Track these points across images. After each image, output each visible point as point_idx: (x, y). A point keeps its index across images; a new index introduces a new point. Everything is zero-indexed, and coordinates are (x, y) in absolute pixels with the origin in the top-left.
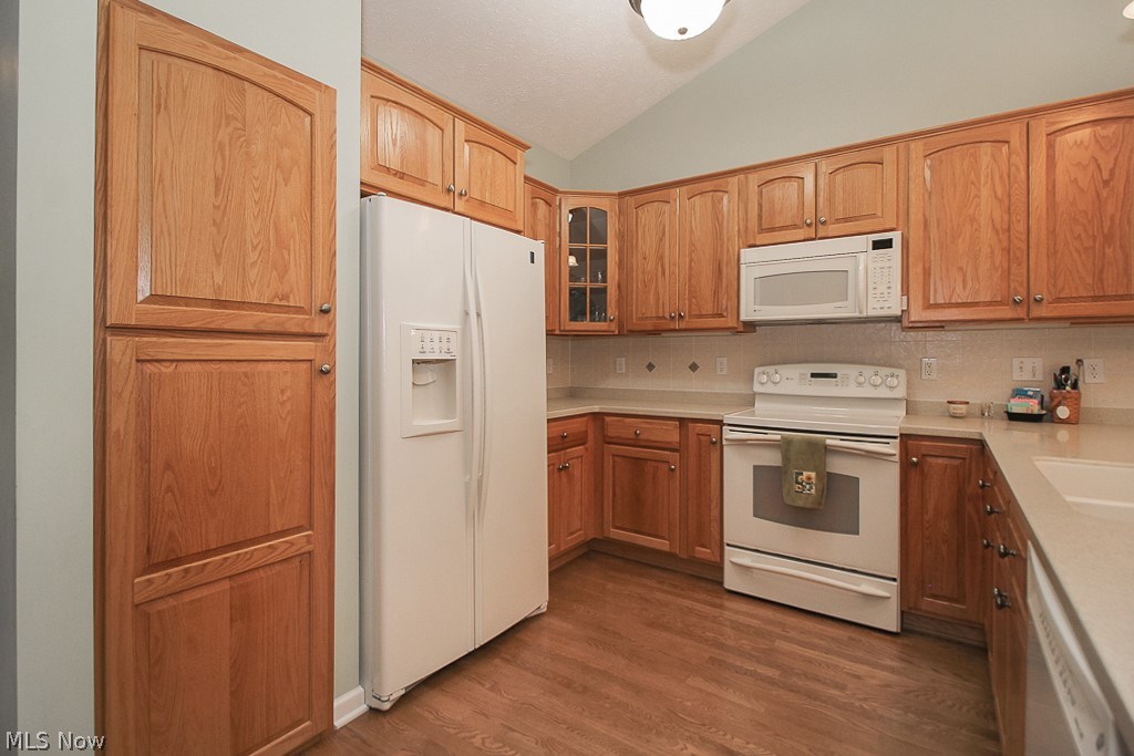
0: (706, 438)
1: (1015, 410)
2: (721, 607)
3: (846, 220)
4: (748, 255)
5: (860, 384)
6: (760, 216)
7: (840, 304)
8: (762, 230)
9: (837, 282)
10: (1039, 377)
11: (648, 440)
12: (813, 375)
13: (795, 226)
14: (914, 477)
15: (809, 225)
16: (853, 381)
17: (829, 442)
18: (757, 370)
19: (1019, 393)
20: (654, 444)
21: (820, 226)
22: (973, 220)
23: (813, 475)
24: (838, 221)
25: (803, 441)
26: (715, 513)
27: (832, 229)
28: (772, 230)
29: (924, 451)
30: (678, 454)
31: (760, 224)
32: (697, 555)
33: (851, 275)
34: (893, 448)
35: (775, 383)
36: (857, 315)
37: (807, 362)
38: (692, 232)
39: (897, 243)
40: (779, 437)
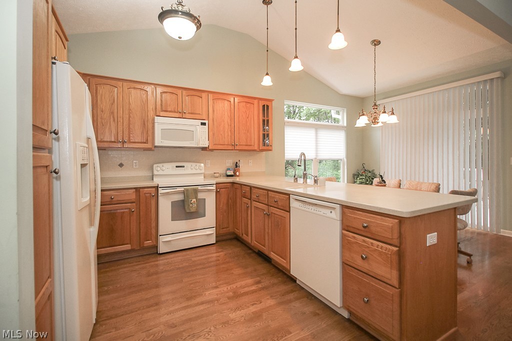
0: (148, 195)
1: (229, 174)
2: (157, 261)
3: (192, 113)
4: (157, 119)
5: (192, 169)
6: (161, 105)
7: (191, 142)
8: (162, 111)
9: (191, 134)
10: (231, 165)
11: (118, 200)
12: (177, 167)
13: (175, 112)
14: (218, 195)
15: (180, 113)
16: (190, 167)
17: (199, 188)
18: (155, 166)
19: (228, 169)
20: (122, 202)
21: (183, 114)
22: (224, 121)
23: (195, 200)
24: (189, 113)
25: (191, 189)
26: (153, 225)
27: (187, 116)
28: (166, 111)
29: (220, 187)
30: (134, 204)
31: (162, 108)
32: (145, 245)
33: (194, 132)
34: (214, 188)
35: (163, 170)
36: (196, 146)
37: (175, 162)
38: (130, 104)
39: (207, 124)
40: (183, 189)
